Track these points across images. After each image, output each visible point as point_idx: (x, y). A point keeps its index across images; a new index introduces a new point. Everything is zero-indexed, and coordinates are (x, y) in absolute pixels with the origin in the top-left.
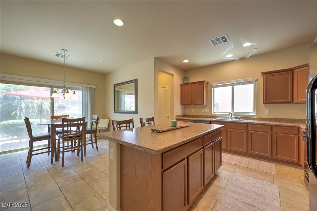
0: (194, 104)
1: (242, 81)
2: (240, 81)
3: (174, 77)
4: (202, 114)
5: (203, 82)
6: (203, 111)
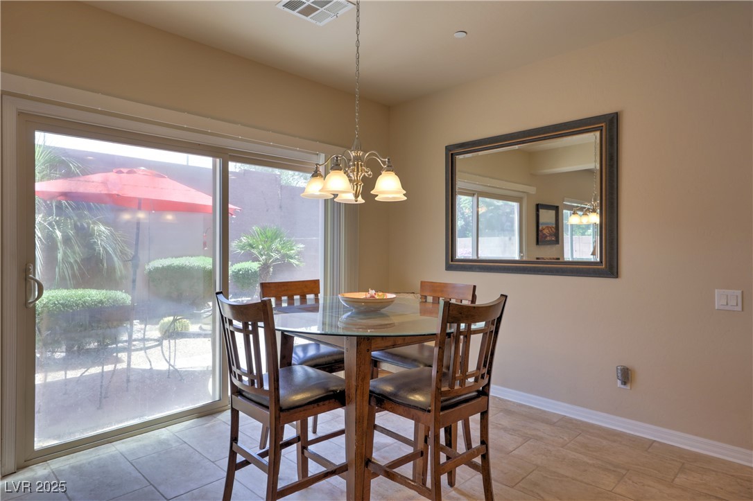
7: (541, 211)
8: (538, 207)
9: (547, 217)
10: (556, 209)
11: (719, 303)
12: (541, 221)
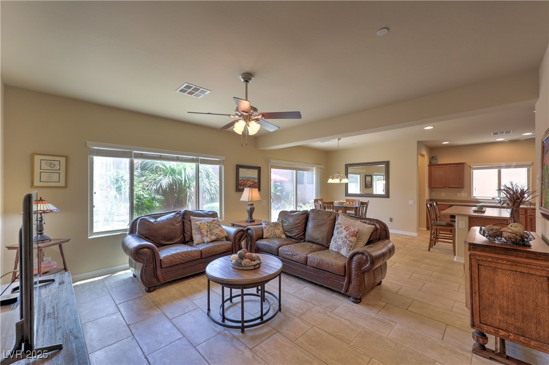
0: (448, 188)
1: (514, 164)
2: (512, 164)
3: (424, 157)
4: (457, 199)
5: (462, 164)
6: (459, 195)
7: (367, 177)
8: (366, 176)
9: (368, 179)
10: (371, 176)
11: (410, 203)
12: (367, 180)
